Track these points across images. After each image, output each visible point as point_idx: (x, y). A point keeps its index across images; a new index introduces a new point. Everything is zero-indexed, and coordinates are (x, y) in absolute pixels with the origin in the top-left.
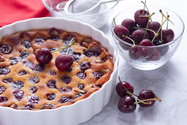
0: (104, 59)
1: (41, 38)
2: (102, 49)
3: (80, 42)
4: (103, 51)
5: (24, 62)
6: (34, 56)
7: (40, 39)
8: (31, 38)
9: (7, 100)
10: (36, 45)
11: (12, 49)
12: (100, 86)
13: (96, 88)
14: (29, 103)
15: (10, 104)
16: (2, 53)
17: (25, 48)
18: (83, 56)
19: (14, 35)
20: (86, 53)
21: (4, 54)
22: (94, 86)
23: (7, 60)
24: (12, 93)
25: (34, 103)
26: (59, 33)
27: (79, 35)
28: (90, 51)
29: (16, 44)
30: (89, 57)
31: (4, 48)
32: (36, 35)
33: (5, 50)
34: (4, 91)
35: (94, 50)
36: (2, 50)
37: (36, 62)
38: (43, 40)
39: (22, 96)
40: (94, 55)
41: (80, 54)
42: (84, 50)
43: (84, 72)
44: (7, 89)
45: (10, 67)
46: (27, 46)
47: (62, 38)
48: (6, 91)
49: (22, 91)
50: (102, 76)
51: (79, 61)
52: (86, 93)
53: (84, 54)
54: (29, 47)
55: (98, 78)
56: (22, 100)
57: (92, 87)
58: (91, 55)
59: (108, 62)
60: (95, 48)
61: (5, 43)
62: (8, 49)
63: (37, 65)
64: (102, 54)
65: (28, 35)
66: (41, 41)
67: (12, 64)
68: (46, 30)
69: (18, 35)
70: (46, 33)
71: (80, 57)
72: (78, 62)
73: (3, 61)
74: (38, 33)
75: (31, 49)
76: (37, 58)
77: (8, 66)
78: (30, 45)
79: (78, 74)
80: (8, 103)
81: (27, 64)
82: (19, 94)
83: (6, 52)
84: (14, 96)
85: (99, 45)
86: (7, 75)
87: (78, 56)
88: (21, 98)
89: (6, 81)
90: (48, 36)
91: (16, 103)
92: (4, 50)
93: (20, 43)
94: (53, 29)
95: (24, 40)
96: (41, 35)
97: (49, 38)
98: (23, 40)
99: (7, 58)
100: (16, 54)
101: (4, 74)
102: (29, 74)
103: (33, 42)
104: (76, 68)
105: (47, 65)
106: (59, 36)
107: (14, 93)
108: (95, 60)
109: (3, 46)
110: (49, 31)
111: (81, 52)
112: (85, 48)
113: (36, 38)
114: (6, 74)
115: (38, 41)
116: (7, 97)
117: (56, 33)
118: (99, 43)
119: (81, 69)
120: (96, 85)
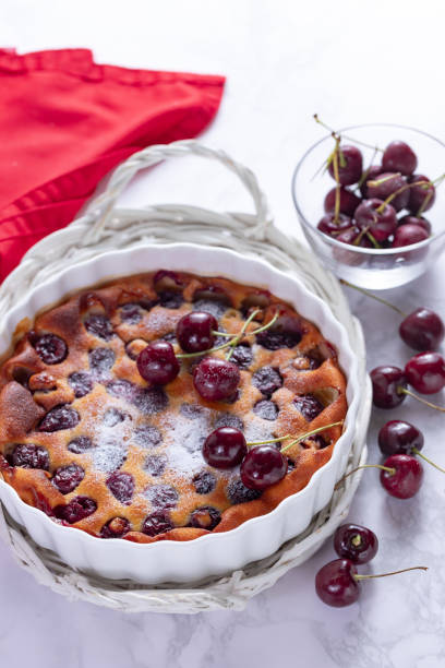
1: (134, 303)
2: (304, 325)
3: (239, 305)
5: (109, 385)
6: (130, 362)
7: (133, 308)
8: (111, 309)
9: (96, 504)
10: (127, 327)
11: (67, 346)
13: (314, 449)
14: (155, 509)
15: (107, 518)
16: (44, 365)
17: (99, 341)
18: (256, 348)
19: (63, 308)
20: (264, 341)
21: (50, 364)
22: (307, 442)
23: (62, 382)
24: (103, 485)
25: (168, 506)
26: (178, 283)
27: (232, 285)
28: (273, 332)
29: (74, 332)
30: (274, 350)
31: (46, 346)
32: (121, 296)
33: (50, 352)
34: (80, 479)
35: (280, 326)
36: (42, 353)
37: (138, 380)
38: (142, 311)
39: (130, 488)
40: (283, 342)
41: (247, 344)
43: (269, 398)
44: (87, 471)
45: (77, 403)
46: (102, 334)
47: (190, 299)
48: (86, 477)
49: (126, 473)
51: (250, 367)
53: (259, 343)
54: (111, 334)
55: (311, 417)
56: (134, 501)
57: (304, 445)
58: (276, 344)
59: (328, 367)
61: (45, 332)
62: (56, 348)
63: (146, 391)
64: (306, 339)
65: (98, 299)
66: (136, 313)
67: (78, 395)
68: (142, 278)
69: (73, 305)
70: (146, 290)
71: (249, 355)
72: (247, 370)
73: (55, 388)
74: (124, 292)
75: (116, 342)
77: (70, 403)
78: (110, 328)
79: (255, 406)
80: (100, 515)
81: (116, 388)
82: (123, 486)
83: (54, 358)
84: (110, 493)
85: (294, 315)
86: (75, 429)
87: (243, 352)
88: (130, 496)
89: (75, 447)
90: (152, 295)
92: (46, 353)
93: (83, 328)
94: (162, 273)
95: (91, 315)
96: (133, 294)
97: (154, 304)
98: (88, 315)
99: (58, 376)
100: (80, 361)
101: (66, 427)
102: (131, 419)
103: (117, 319)
104: (250, 390)
105: (170, 387)
106: (181, 290)
107: (107, 483)
108: (290, 360)
109: (42, 342)
110: (151, 281)
111: (251, 337)
114: (70, 426)
115: (130, 316)
116: (94, 497)
117: (170, 282)
118: (290, 308)
119: (262, 392)
120: (311, 438)
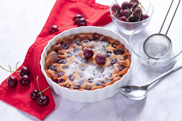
0: (126, 58)
1: (87, 39)
2: (125, 50)
3: (112, 43)
4: (125, 52)
5: (76, 56)
6: (82, 52)
7: (87, 40)
8: (81, 40)
9: (65, 81)
10: (84, 44)
11: (69, 46)
12: (121, 76)
13: (118, 78)
14: (78, 84)
15: (66, 84)
16: (62, 49)
18: (113, 54)
19: (70, 37)
20: (115, 52)
21: (64, 49)
22: (118, 76)
23: (65, 53)
24: (68, 77)
25: (81, 84)
26: (99, 36)
27: (111, 39)
28: (118, 51)
29: (71, 43)
30: (117, 55)
31: (64, 45)
32: (84, 37)
34: (63, 75)
35: (120, 50)
37: (83, 56)
38: (89, 41)
40: (119, 54)
41: (111, 52)
42: (114, 50)
43: (112, 65)
44: (65, 73)
45: (68, 58)
46: (78, 45)
47: (101, 40)
48: (65, 75)
49: (74, 75)
50: (123, 69)
51: (110, 58)
52: (112, 80)
53: (114, 53)
54: (80, 45)
55: (120, 70)
56: (74, 82)
57: (117, 76)
59: (128, 60)
60: (121, 49)
61: (65, 42)
62: (66, 46)
63: (84, 59)
64: (125, 54)
65: (79, 37)
66: (87, 41)
68: (91, 34)
69: (73, 37)
70: (91, 36)
71: (111, 55)
72: (109, 58)
73: (63, 54)
74: (85, 36)
75: (81, 47)
76: (84, 54)
77: (66, 58)
78: (80, 43)
79: (108, 66)
80: (65, 83)
81: (78, 57)
82: (72, 78)
83: (65, 48)
84: (69, 79)
85: (124, 48)
86: (65, 64)
87: (109, 54)
88: (73, 80)
89: (64, 68)
90: (92, 38)
91: (70, 84)
93: (74, 42)
94: (96, 34)
95: (77, 40)
96: (88, 37)
97: (92, 40)
98: (76, 40)
99: (65, 52)
100: (71, 50)
101: (63, 63)
102: (79, 64)
103: (82, 42)
104: (108, 62)
105: (90, 59)
106: (99, 38)
107: (69, 77)
108: (120, 57)
109: (64, 44)
110: (93, 35)
111: (112, 51)
112: (114, 49)
113: (84, 39)
115: (86, 42)
116: (65, 79)
117: (97, 36)
118: (123, 46)
119: (111, 63)
120: (119, 75)
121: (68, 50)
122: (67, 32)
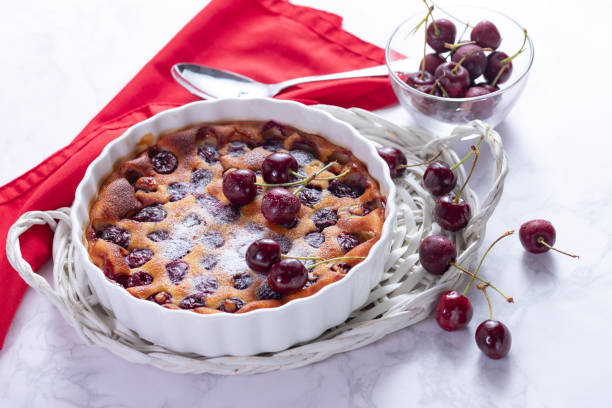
0: (369, 206)
1: (242, 141)
2: (369, 182)
3: (325, 158)
4: (368, 187)
5: (200, 197)
6: (220, 182)
7: (240, 145)
8: (223, 142)
9: (152, 279)
10: (230, 158)
11: (177, 162)
12: (347, 267)
13: (338, 273)
14: (196, 292)
15: (156, 291)
16: (154, 172)
17: (204, 164)
18: (325, 193)
19: (184, 133)
20: (334, 188)
21: (159, 173)
22: (336, 267)
23: (162, 188)
24: (163, 267)
25: (207, 292)
26: (283, 133)
27: (325, 142)
28: (343, 183)
29: (186, 153)
30: (339, 197)
31: (160, 159)
32: (232, 134)
33: (162, 164)
34: (148, 260)
35: (354, 182)
36: (155, 164)
37: (223, 199)
38: (246, 148)
39: (183, 274)
40: (350, 193)
41: (319, 188)
42: (330, 181)
43: (321, 231)
44: (156, 255)
45: (169, 205)
46: (208, 159)
47: (288, 147)
48: (153, 258)
49: (185, 263)
50: (358, 243)
51: (315, 206)
52: (315, 281)
53: (329, 189)
54: (215, 161)
55: (347, 250)
56: (182, 284)
57: (332, 269)
58: (343, 193)
59: (374, 215)
60: (355, 177)
61: (164, 148)
62: (168, 162)
63: (225, 207)
64: (367, 193)
65: (214, 132)
66: (241, 149)
67: (172, 200)
68: (255, 124)
69: (193, 132)
70: (254, 133)
71: (317, 196)
72: (312, 207)
73: (155, 190)
74: (236, 131)
75: (217, 167)
77: (163, 204)
78: (216, 157)
79: (307, 234)
80: (152, 287)
81: (204, 201)
82: (179, 271)
83: (164, 169)
84: (166, 274)
85: (365, 173)
86: (159, 224)
87: (313, 193)
88: (181, 279)
89: (154, 236)
90: (259, 138)
91: (169, 290)
92: (159, 164)
93: (196, 151)
94: (272, 124)
95: (206, 144)
96: (243, 134)
97: (259, 145)
98: (203, 143)
99: (162, 183)
100: (184, 175)
101: (152, 221)
102: (205, 225)
103: (224, 150)
104: (307, 222)
105: (245, 208)
106: (283, 140)
107: (167, 266)
108: (348, 206)
109: (159, 155)
110: (261, 127)
111: (324, 184)
112: (332, 176)
113: (232, 142)
114: (156, 221)
115: (235, 150)
116: (153, 275)
117: (277, 132)
118: (364, 167)
119: (317, 225)
120: (340, 266)
121: (171, 178)
122: (174, 115)
